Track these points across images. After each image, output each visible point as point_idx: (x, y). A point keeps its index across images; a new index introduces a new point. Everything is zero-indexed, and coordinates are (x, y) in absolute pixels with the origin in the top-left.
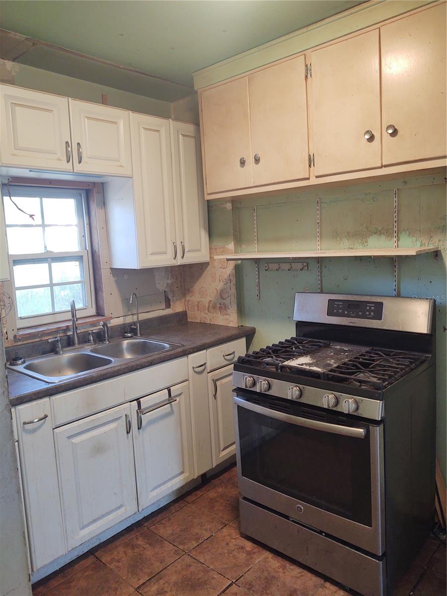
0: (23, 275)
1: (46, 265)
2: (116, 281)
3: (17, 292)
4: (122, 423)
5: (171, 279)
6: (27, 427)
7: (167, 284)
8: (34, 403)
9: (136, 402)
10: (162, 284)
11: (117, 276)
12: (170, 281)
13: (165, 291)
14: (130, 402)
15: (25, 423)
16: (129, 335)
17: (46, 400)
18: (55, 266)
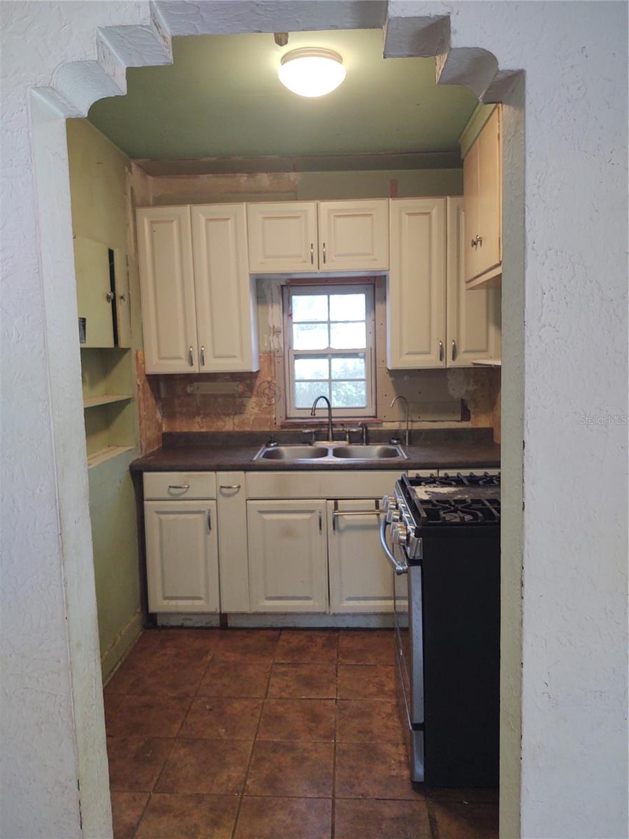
0: (303, 369)
1: (326, 361)
2: (393, 382)
3: (297, 384)
4: (316, 516)
5: (473, 385)
6: (223, 490)
7: (467, 391)
8: (231, 473)
9: (333, 501)
10: (458, 390)
11: (394, 376)
12: (471, 388)
13: (462, 400)
14: (328, 500)
15: (222, 487)
16: (395, 441)
17: (242, 473)
18: (335, 361)
